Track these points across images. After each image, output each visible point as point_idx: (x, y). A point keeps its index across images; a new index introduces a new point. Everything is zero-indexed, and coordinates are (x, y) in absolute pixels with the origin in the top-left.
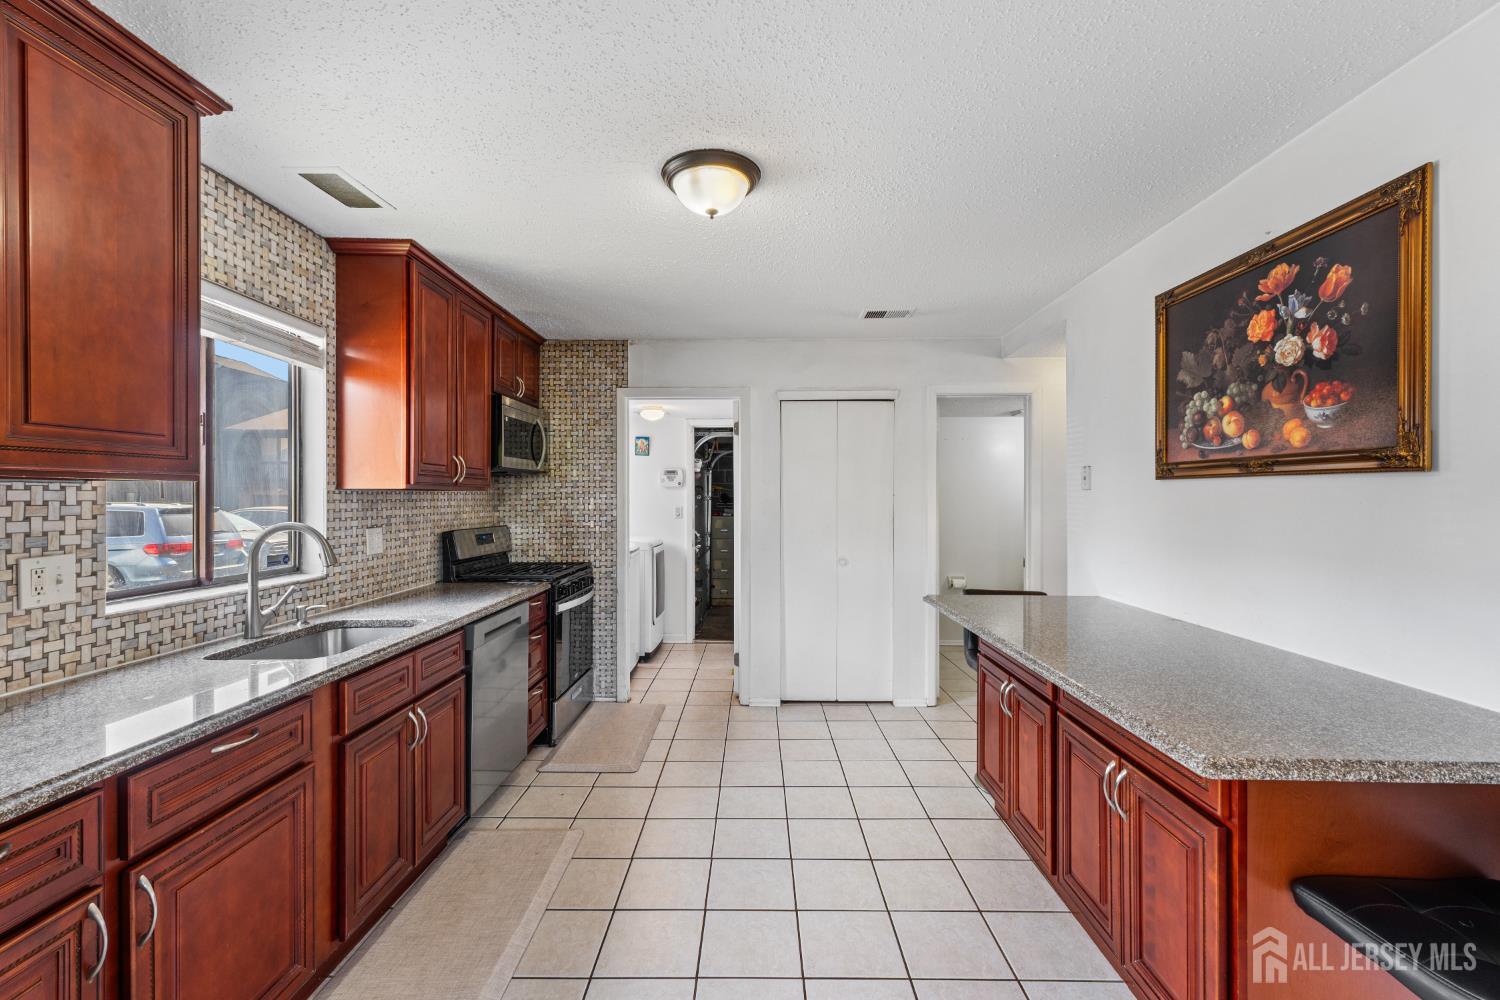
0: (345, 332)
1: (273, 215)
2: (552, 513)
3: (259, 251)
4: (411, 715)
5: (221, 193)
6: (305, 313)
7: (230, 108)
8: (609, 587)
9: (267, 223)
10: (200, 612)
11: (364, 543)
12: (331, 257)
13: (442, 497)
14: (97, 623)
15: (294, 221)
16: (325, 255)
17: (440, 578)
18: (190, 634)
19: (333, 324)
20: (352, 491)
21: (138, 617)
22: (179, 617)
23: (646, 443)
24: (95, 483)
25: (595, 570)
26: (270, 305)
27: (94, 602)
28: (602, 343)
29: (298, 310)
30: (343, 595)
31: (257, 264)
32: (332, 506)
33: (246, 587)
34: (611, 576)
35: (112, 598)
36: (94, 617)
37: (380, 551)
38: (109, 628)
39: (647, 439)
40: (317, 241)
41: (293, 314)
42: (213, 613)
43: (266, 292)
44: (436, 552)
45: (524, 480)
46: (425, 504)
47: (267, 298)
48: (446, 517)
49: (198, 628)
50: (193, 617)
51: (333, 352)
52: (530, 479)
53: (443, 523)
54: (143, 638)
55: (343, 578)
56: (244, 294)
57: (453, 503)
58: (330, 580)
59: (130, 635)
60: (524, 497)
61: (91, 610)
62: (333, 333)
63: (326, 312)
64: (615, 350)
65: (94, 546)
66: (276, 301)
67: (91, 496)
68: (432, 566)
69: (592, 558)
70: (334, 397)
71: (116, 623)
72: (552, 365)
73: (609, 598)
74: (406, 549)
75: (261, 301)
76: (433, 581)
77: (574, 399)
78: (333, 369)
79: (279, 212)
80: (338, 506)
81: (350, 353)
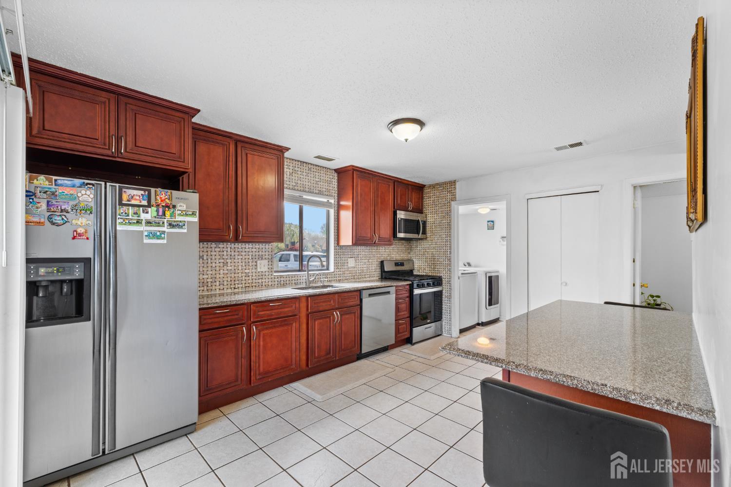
0: (340, 196)
1: (317, 168)
2: (428, 255)
3: (313, 179)
4: (335, 313)
5: (302, 166)
6: (327, 193)
7: (290, 149)
8: (449, 287)
9: (315, 170)
10: (296, 277)
11: (347, 263)
12: (336, 175)
13: (381, 248)
14: (272, 277)
15: (323, 167)
16: (333, 174)
17: (380, 277)
18: (293, 283)
19: (336, 195)
20: (343, 246)
21: (281, 277)
22: (291, 278)
23: (492, 224)
24: (272, 244)
25: (443, 279)
26: (316, 193)
27: (271, 272)
28: (445, 183)
29: (324, 193)
30: (340, 278)
31: (312, 182)
32: (336, 251)
33: (306, 273)
34: (449, 282)
35: (276, 272)
36: (272, 275)
37: (354, 266)
38: (275, 278)
39: (493, 222)
40: (331, 171)
41: (323, 195)
42: (299, 278)
43: (315, 190)
44: (379, 268)
45: (419, 242)
46: (374, 251)
47: (315, 191)
48: (384, 256)
49: (296, 282)
50: (294, 279)
51: (336, 203)
52: (420, 242)
53: (382, 258)
54: (282, 281)
55: (340, 273)
56: (308, 192)
57: (387, 251)
58: (335, 273)
59: (279, 281)
60: (418, 249)
61: (271, 273)
62: (336, 198)
63: (333, 192)
64: (450, 185)
65: (272, 258)
66: (317, 192)
67: (271, 247)
68: (377, 273)
69: (442, 275)
70: (336, 217)
71: (276, 277)
72: (428, 195)
73: (449, 292)
74: (365, 266)
75: (313, 193)
76: (377, 278)
77: (435, 208)
78: (336, 209)
79: (319, 166)
80: (338, 251)
81: (342, 203)
